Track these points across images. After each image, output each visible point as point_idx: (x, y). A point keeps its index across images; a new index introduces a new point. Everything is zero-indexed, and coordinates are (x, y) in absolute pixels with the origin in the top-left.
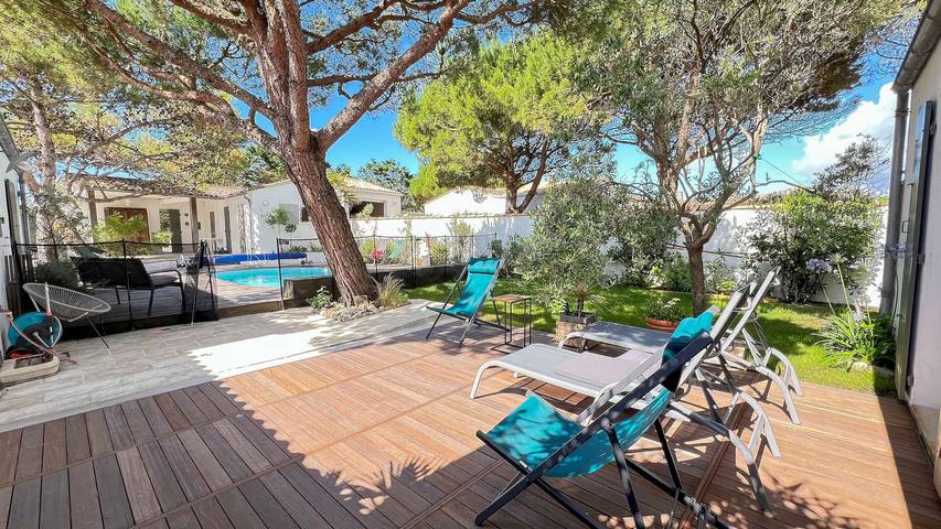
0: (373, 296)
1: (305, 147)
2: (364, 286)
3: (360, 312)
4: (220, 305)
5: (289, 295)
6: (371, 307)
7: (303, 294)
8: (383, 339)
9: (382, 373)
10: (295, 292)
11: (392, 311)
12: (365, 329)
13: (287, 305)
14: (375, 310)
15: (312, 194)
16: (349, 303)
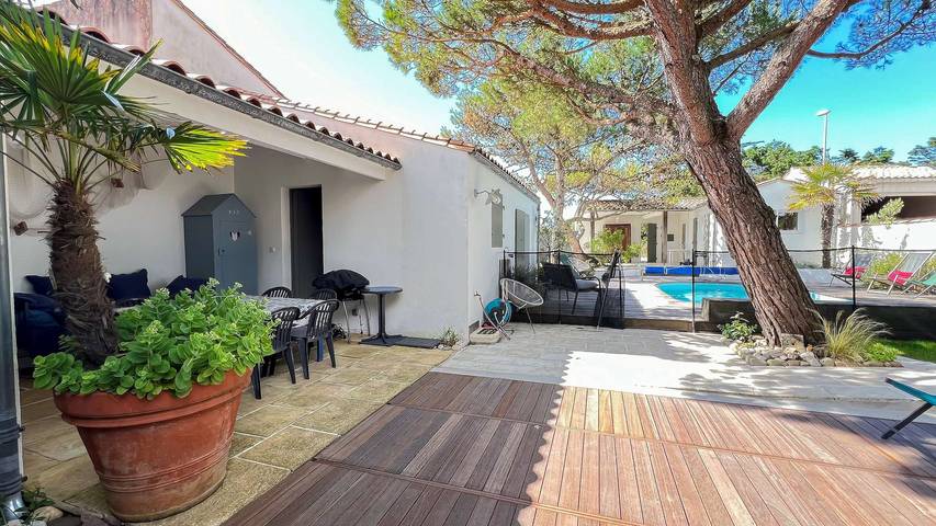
0: (813, 338)
1: (707, 138)
2: (801, 322)
3: (784, 358)
4: (627, 315)
5: (704, 317)
6: (807, 353)
7: (718, 319)
8: (792, 407)
9: (727, 457)
10: (711, 314)
11: (848, 370)
12: (769, 384)
13: (699, 327)
14: (812, 360)
15: (718, 194)
16: (772, 342)
